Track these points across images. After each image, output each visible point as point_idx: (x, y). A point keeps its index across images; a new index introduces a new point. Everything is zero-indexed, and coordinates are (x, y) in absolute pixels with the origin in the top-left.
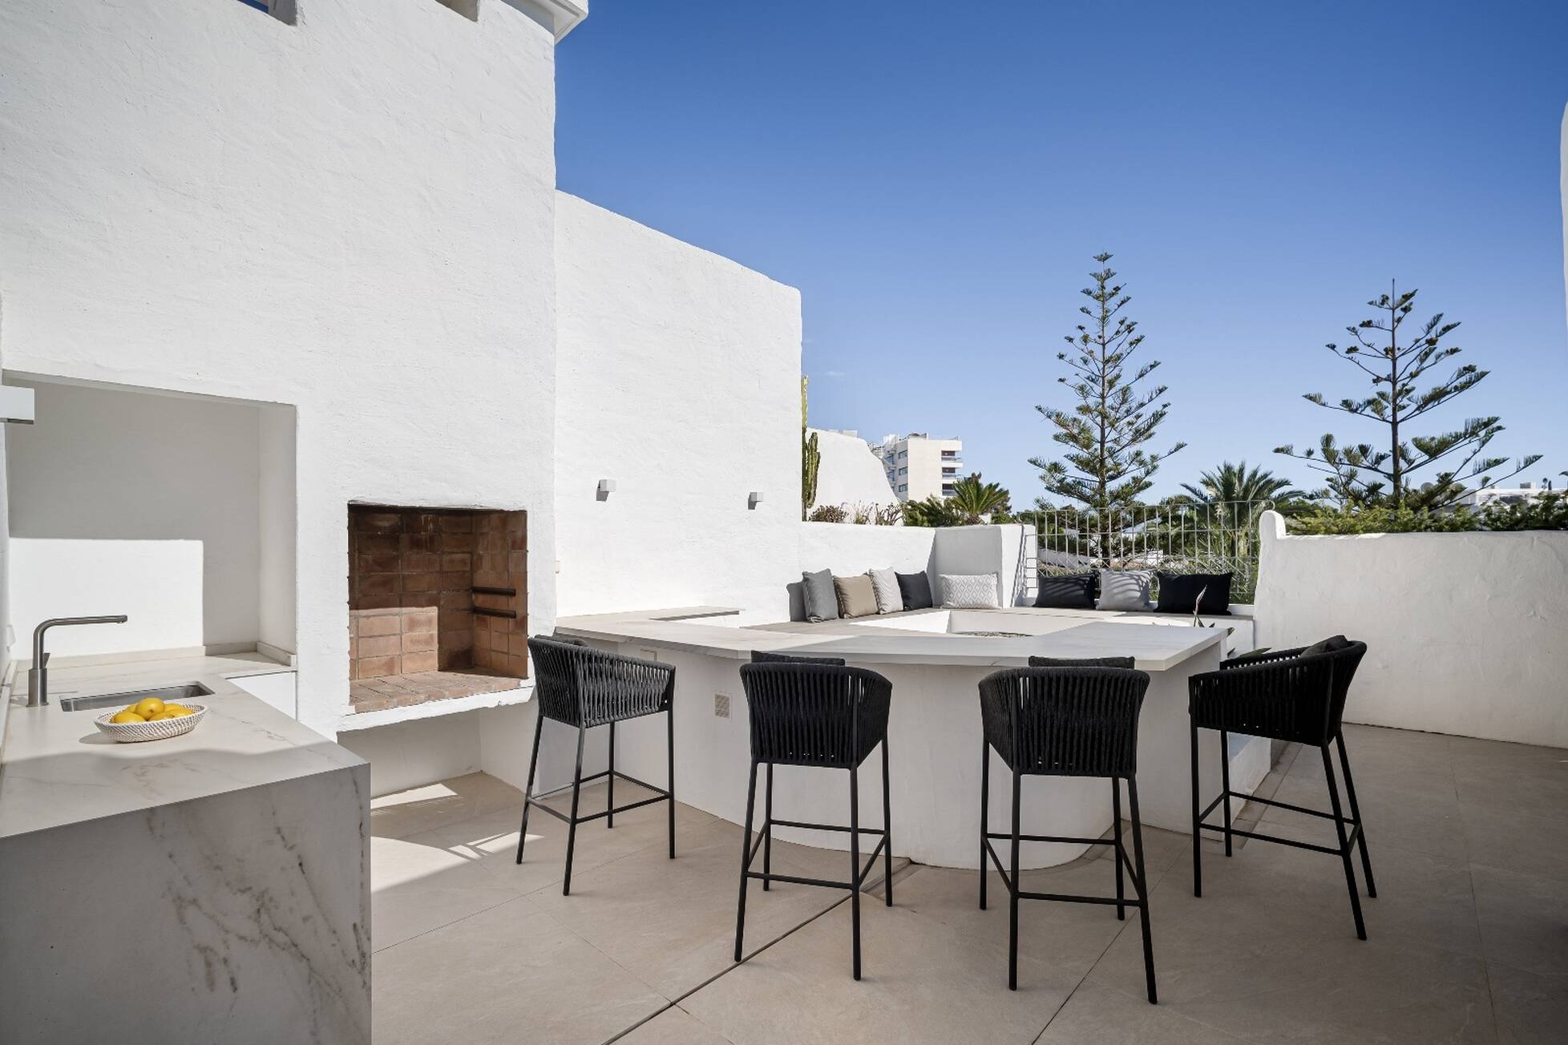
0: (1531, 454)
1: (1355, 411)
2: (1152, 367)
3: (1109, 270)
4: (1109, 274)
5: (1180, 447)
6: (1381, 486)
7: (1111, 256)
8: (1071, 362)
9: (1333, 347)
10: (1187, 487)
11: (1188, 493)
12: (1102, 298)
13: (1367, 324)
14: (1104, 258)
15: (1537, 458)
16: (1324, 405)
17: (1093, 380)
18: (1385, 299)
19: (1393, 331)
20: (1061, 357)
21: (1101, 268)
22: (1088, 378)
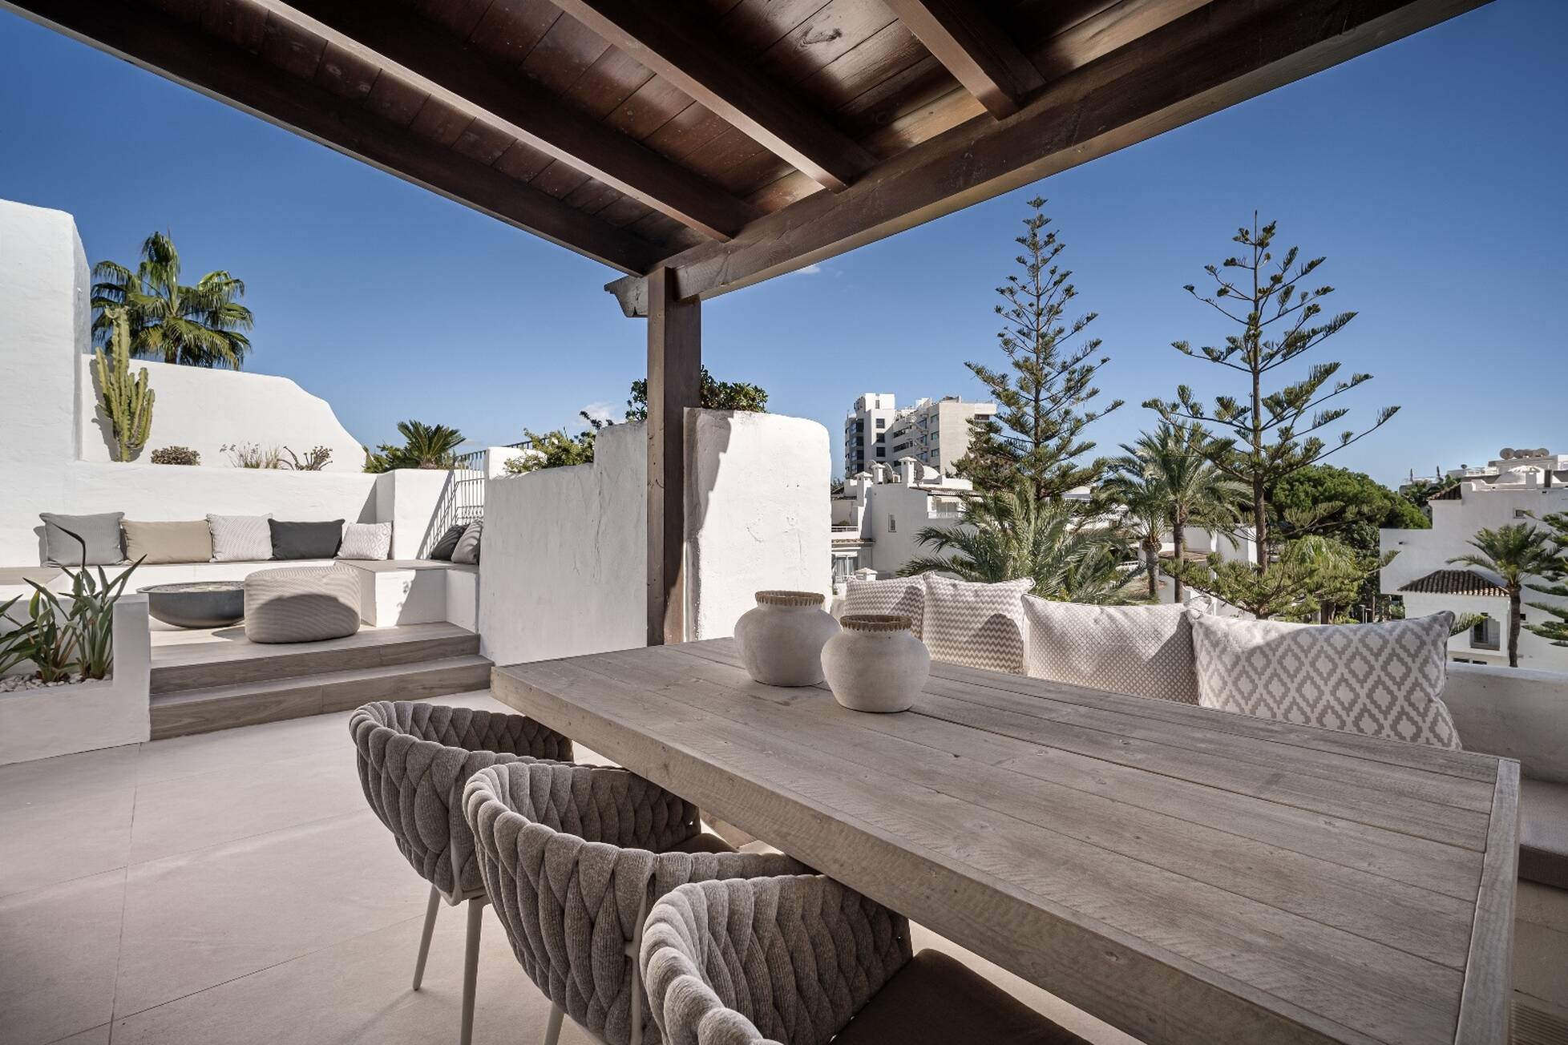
0: (1389, 406)
1: (1216, 359)
2: (1089, 319)
3: (1042, 216)
4: (1043, 221)
5: (1117, 404)
6: (1234, 442)
7: (1045, 201)
8: (1007, 315)
9: (1191, 289)
10: (1127, 449)
11: (1128, 454)
12: (1035, 246)
13: (1231, 262)
14: (1038, 203)
15: (1395, 410)
16: (1190, 353)
17: (1024, 334)
18: (1244, 234)
19: (1255, 269)
20: (999, 310)
21: (1034, 214)
22: (1019, 332)
